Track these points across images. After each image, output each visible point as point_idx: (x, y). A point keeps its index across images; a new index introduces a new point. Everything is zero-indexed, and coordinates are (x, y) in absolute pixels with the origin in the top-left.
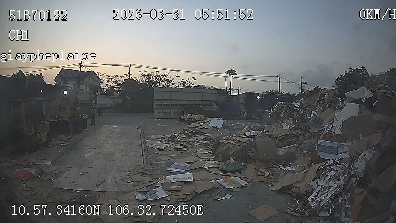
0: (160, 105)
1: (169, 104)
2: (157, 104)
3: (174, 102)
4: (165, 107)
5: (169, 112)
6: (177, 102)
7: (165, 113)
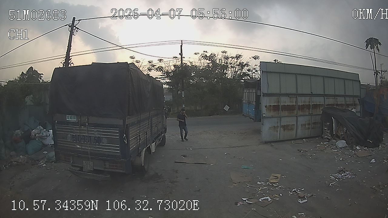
0: (276, 108)
1: (294, 104)
2: (268, 105)
3: (303, 99)
4: (286, 113)
5: (294, 125)
6: (307, 99)
7: (285, 128)
